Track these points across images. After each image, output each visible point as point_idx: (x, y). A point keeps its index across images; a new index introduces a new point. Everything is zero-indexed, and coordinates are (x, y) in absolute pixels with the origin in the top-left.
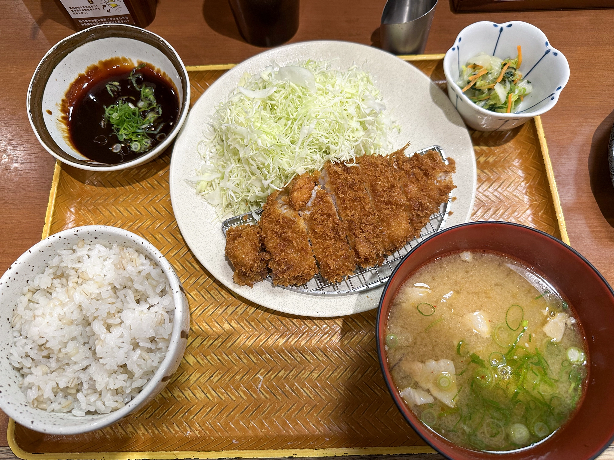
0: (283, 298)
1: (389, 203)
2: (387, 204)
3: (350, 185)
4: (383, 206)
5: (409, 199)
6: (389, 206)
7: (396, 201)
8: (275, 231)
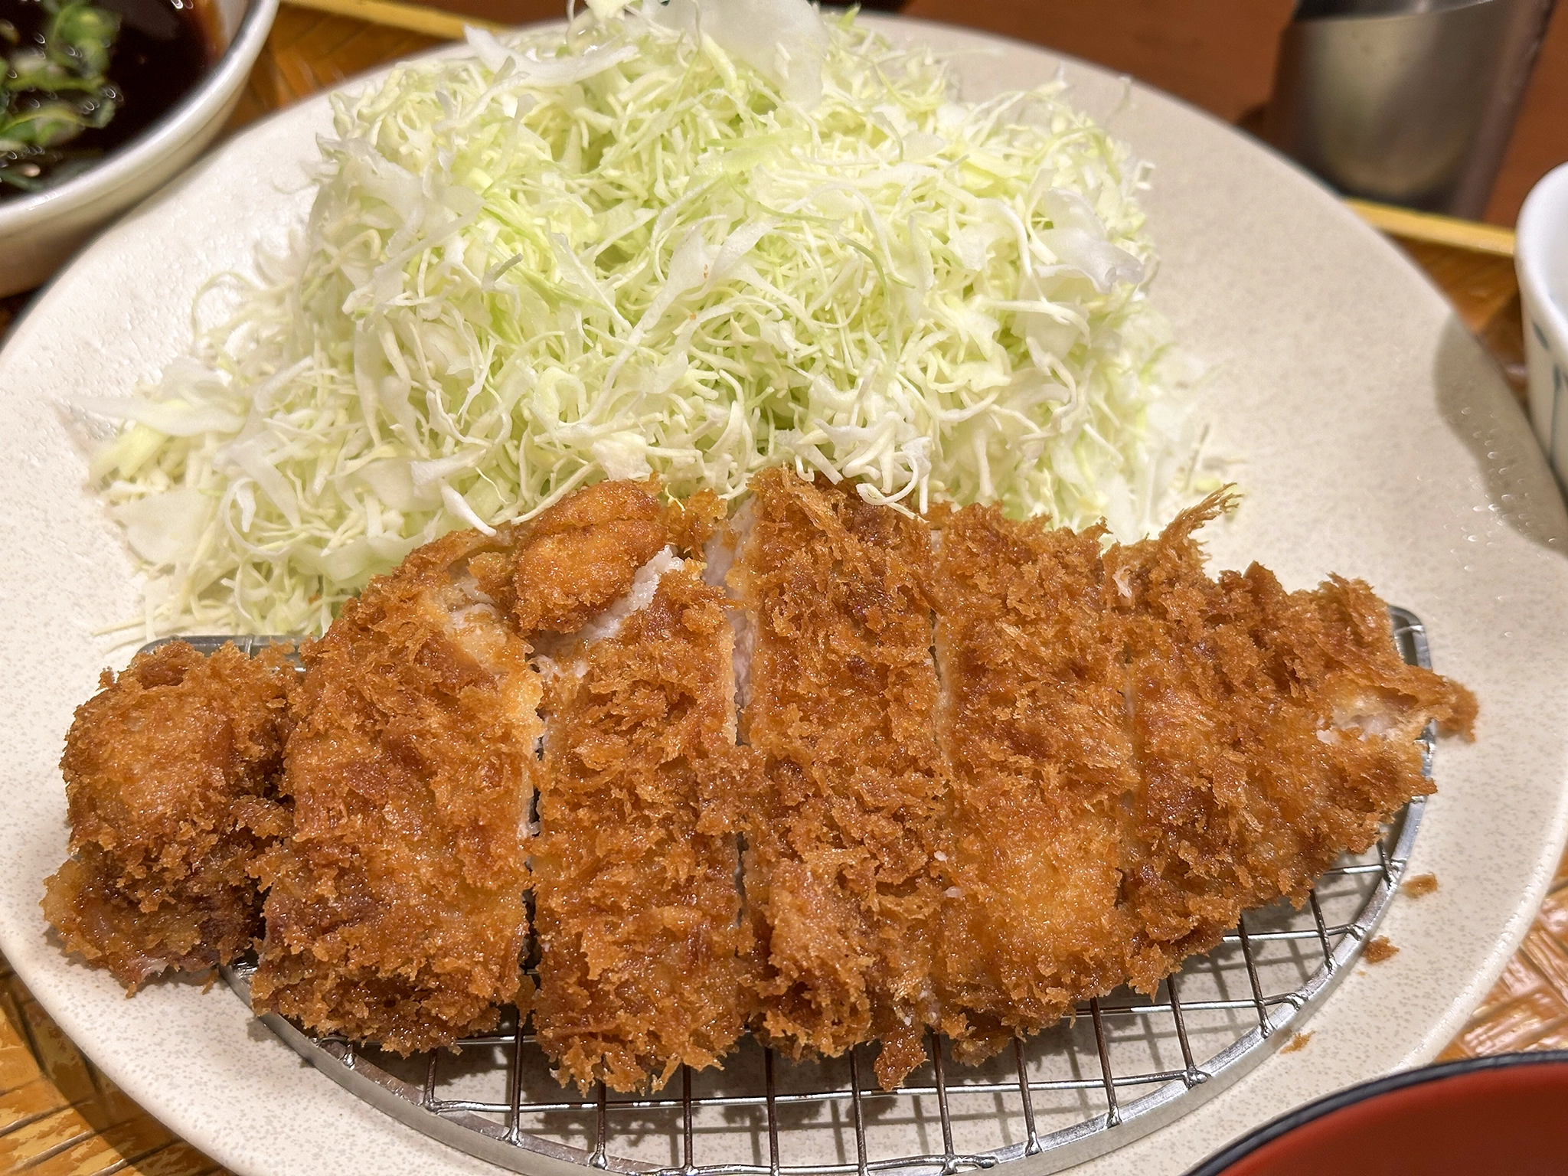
0: (273, 1105)
1: (1032, 744)
2: (1020, 749)
3: (852, 594)
4: (992, 749)
5: (1149, 762)
6: (1027, 762)
7: (1073, 747)
8: (362, 698)
